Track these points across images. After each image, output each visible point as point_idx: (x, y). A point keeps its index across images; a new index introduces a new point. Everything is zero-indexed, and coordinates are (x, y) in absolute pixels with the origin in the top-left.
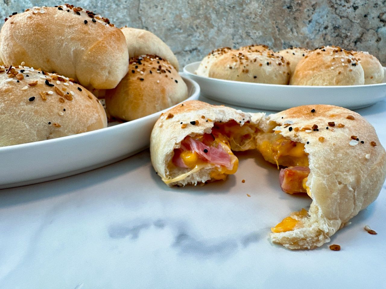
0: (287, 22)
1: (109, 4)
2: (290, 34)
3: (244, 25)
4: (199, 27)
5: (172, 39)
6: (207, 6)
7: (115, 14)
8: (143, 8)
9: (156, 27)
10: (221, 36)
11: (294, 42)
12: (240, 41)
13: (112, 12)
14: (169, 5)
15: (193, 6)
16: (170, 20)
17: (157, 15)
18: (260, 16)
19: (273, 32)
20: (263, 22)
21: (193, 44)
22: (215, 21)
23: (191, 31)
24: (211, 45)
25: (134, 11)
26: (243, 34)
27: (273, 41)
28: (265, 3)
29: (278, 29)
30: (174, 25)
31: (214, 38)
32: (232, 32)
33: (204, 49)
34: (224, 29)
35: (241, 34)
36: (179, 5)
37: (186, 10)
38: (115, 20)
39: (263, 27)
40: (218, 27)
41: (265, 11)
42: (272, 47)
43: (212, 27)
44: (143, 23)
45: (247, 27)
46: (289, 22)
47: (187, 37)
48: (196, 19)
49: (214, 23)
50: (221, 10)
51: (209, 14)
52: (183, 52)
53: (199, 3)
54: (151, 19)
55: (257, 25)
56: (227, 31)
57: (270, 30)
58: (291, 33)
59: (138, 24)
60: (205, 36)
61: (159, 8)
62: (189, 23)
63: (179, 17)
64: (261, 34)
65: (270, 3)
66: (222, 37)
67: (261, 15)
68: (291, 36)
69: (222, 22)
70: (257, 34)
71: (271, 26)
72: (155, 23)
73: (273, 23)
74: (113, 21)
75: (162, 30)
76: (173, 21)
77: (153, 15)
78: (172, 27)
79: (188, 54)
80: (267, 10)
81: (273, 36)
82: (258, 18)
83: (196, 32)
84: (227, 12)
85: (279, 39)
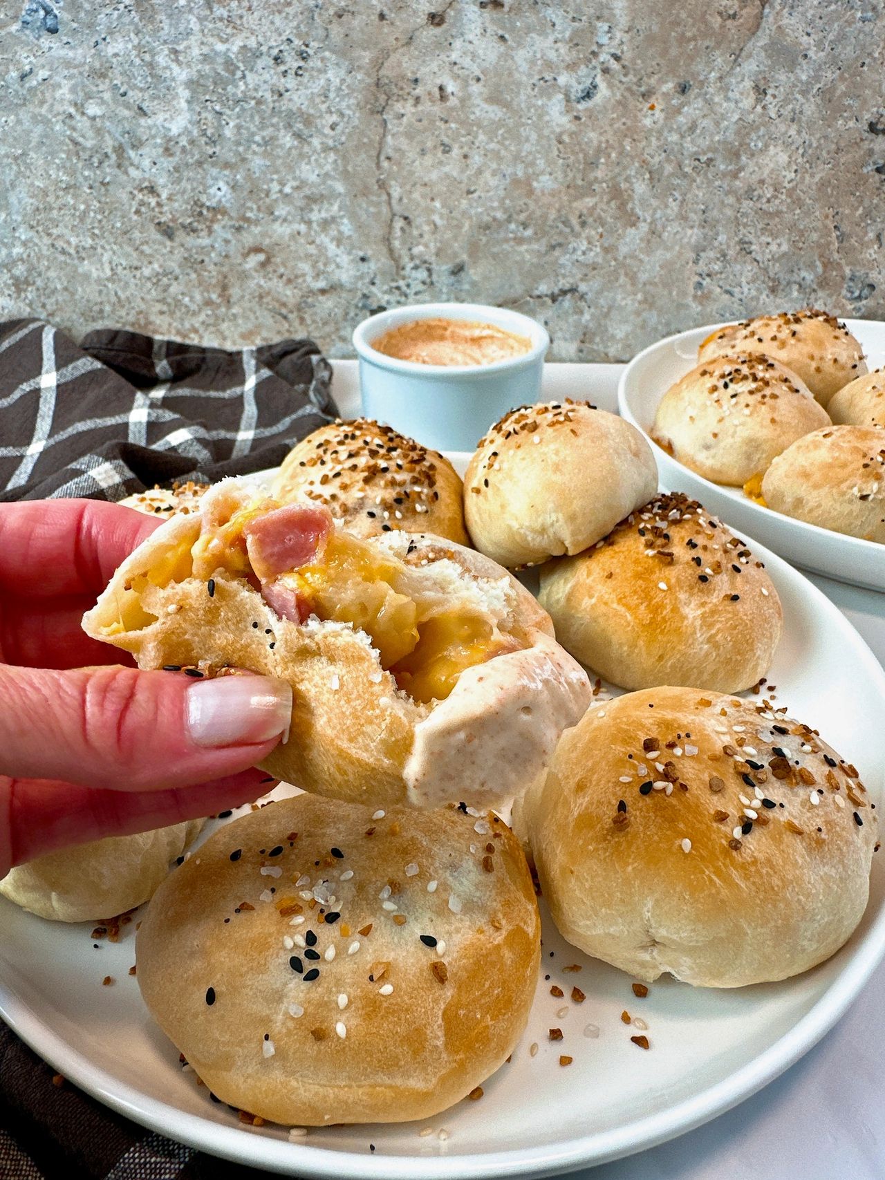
0: (867, 214)
1: (268, 132)
2: (872, 251)
3: (736, 218)
4: (590, 220)
5: (495, 256)
6: (622, 153)
7: (291, 169)
8: (398, 150)
9: (442, 216)
10: (659, 252)
11: (880, 273)
12: (717, 267)
13: (279, 162)
14: (492, 146)
15: (573, 152)
16: (491, 193)
17: (447, 176)
18: (790, 193)
19: (822, 241)
20: (798, 211)
21: (564, 276)
22: (644, 204)
23: (561, 233)
24: (622, 279)
25: (362, 162)
26: (728, 246)
27: (820, 270)
28: (810, 151)
29: (838, 233)
30: (506, 210)
31: (633, 257)
32: (693, 240)
33: (599, 293)
34: (673, 228)
35: (724, 247)
36: (527, 147)
37: (550, 163)
38: (287, 190)
39: (792, 227)
40: (653, 222)
41: (807, 177)
42: (815, 286)
43: (633, 221)
44: (394, 202)
45: (745, 225)
46: (874, 212)
47: (546, 253)
48: (583, 196)
49: (638, 211)
50: (669, 169)
51: (627, 180)
52: (528, 298)
53: (595, 143)
54: (423, 189)
55: (777, 220)
56: (678, 237)
57: (815, 236)
58: (876, 247)
59: (377, 205)
60: (606, 250)
61: (456, 152)
62: (557, 206)
63: (524, 186)
64: (785, 248)
65: (824, 153)
66: (660, 255)
67: (794, 189)
68: (874, 256)
69: (666, 206)
70: (774, 247)
71: (819, 224)
72: (437, 204)
73: (827, 217)
74: (281, 191)
75: (459, 227)
76: (502, 201)
77: (434, 176)
78: (495, 219)
79: (543, 304)
80: (812, 176)
81: (821, 256)
82: (784, 197)
83: (577, 236)
84: (685, 175)
85: (838, 264)
